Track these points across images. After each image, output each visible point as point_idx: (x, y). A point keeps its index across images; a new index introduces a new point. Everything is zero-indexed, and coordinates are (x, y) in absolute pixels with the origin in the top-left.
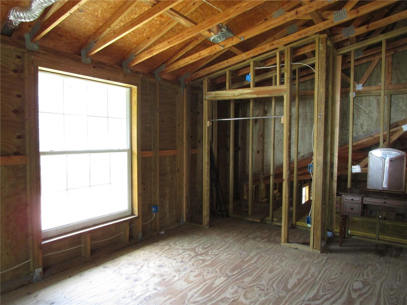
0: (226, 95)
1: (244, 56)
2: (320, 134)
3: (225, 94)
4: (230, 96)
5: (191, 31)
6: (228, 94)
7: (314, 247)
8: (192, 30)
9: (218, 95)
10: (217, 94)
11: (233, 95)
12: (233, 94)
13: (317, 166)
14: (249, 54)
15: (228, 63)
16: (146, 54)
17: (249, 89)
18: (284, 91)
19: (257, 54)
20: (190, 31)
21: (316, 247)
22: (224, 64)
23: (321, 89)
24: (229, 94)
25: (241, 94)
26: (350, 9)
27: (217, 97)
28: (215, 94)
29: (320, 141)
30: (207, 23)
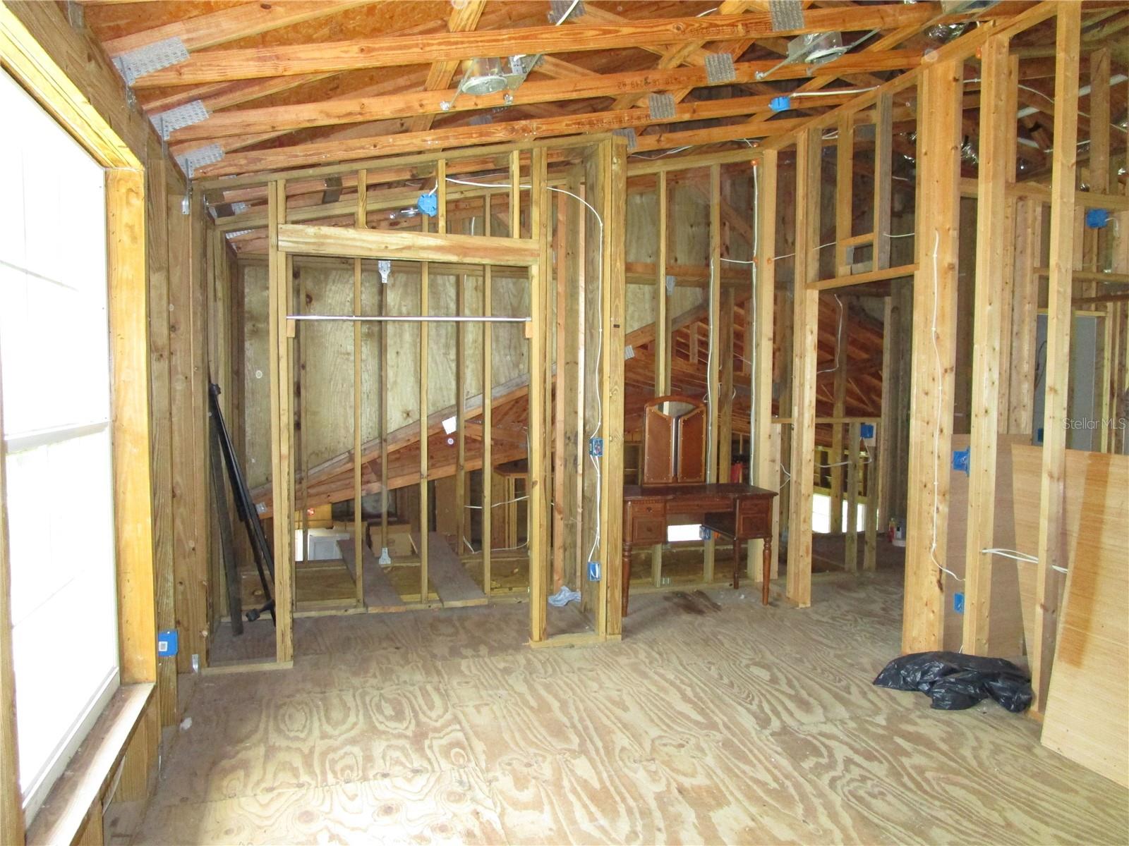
0: (358, 244)
1: (428, 138)
2: (616, 366)
3: (354, 239)
4: (370, 249)
5: (456, 43)
6: (364, 241)
7: (609, 630)
8: (462, 43)
9: (328, 241)
10: (326, 236)
11: (383, 246)
12: (383, 243)
13: (610, 441)
14: (447, 138)
15: (375, 146)
16: (248, 60)
17: (435, 237)
18: (532, 255)
19: (468, 142)
20: (452, 40)
21: (613, 629)
22: (363, 148)
23: (618, 264)
24: (368, 242)
25: (408, 248)
26: (680, 99)
27: (323, 244)
28: (316, 236)
29: (616, 383)
30: (515, 38)
